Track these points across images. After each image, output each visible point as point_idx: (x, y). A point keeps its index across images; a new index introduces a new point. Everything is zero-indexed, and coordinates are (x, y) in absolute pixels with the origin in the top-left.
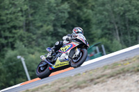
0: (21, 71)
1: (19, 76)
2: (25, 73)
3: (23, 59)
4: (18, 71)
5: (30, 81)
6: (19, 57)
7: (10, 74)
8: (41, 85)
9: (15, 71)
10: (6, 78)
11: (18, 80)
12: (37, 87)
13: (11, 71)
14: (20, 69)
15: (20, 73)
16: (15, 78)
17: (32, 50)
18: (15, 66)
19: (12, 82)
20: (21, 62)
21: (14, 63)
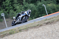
0: (44, 11)
1: (43, 13)
2: (46, 12)
3: (45, 6)
4: (43, 11)
5: (48, 15)
6: (43, 5)
7: (39, 12)
8: (52, 17)
9: (42, 11)
10: (38, 14)
11: (42, 15)
12: (50, 18)
13: (40, 11)
14: (44, 10)
15: (43, 12)
16: (41, 14)
17: (49, 2)
18: (42, 9)
19: (40, 16)
20: (44, 7)
21: (41, 7)
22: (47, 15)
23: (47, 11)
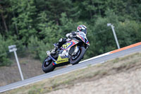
0: (110, 39)
1: (108, 44)
2: (115, 41)
3: (113, 27)
4: (108, 39)
5: (119, 49)
6: (109, 25)
7: (100, 42)
8: (131, 54)
9: (105, 39)
10: (96, 46)
11: (107, 48)
12: (127, 55)
13: (100, 39)
14: (110, 37)
15: (110, 41)
16: (104, 46)
17: (122, 18)
18: (105, 33)
19: (101, 50)
20: (111, 30)
21: (104, 30)
22: (117, 48)
23: (118, 39)
